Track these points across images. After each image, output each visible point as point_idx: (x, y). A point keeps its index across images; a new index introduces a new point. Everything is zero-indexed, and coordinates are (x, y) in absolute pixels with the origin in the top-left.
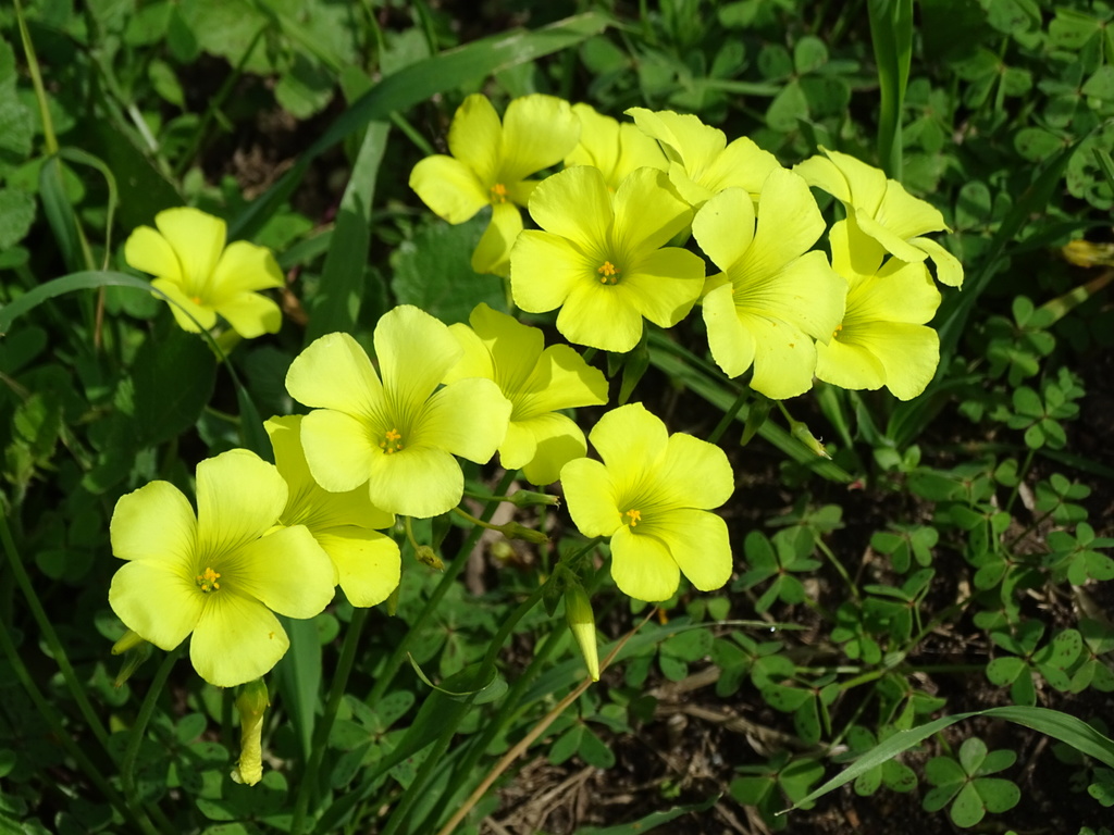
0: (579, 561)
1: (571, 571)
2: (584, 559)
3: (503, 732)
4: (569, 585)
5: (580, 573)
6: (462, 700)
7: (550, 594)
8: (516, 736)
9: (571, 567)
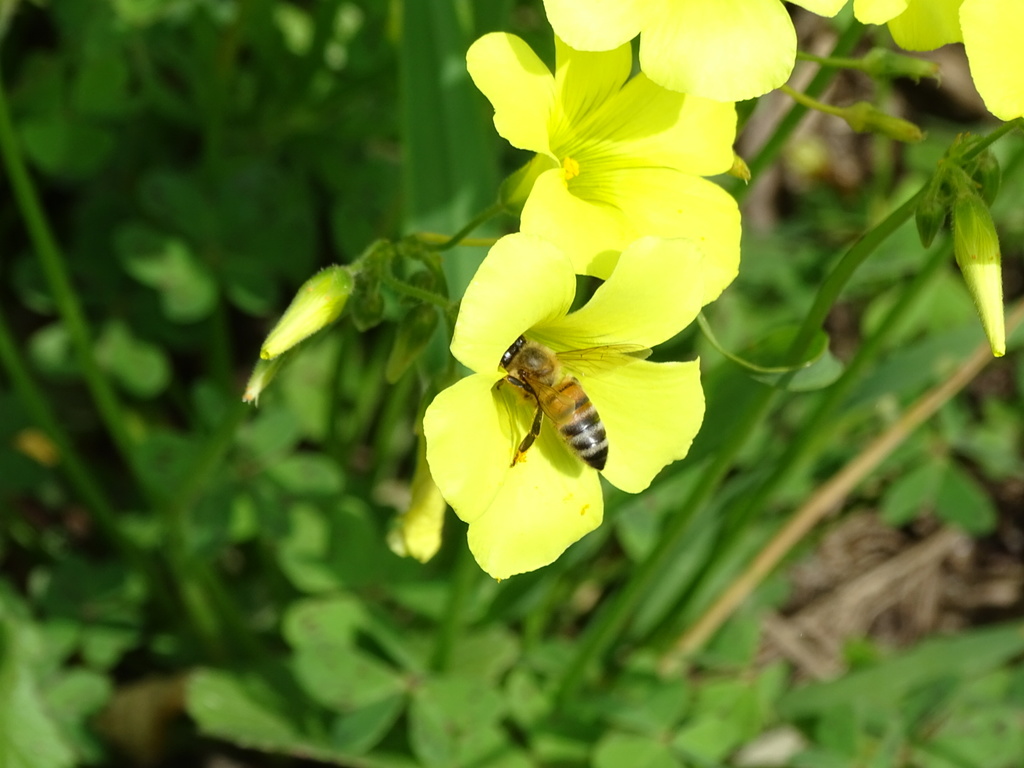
0: (978, 158)
1: (964, 173)
2: (985, 155)
3: (805, 465)
4: (961, 195)
5: (978, 177)
6: (771, 381)
7: (928, 210)
8: (828, 470)
9: (964, 167)
